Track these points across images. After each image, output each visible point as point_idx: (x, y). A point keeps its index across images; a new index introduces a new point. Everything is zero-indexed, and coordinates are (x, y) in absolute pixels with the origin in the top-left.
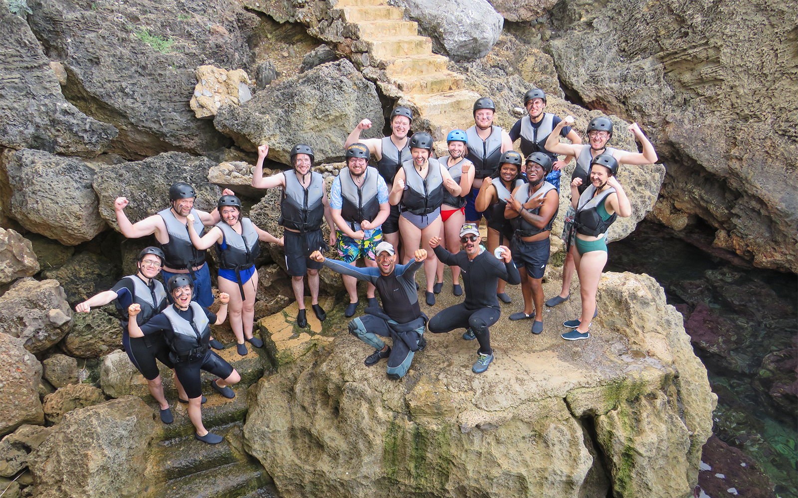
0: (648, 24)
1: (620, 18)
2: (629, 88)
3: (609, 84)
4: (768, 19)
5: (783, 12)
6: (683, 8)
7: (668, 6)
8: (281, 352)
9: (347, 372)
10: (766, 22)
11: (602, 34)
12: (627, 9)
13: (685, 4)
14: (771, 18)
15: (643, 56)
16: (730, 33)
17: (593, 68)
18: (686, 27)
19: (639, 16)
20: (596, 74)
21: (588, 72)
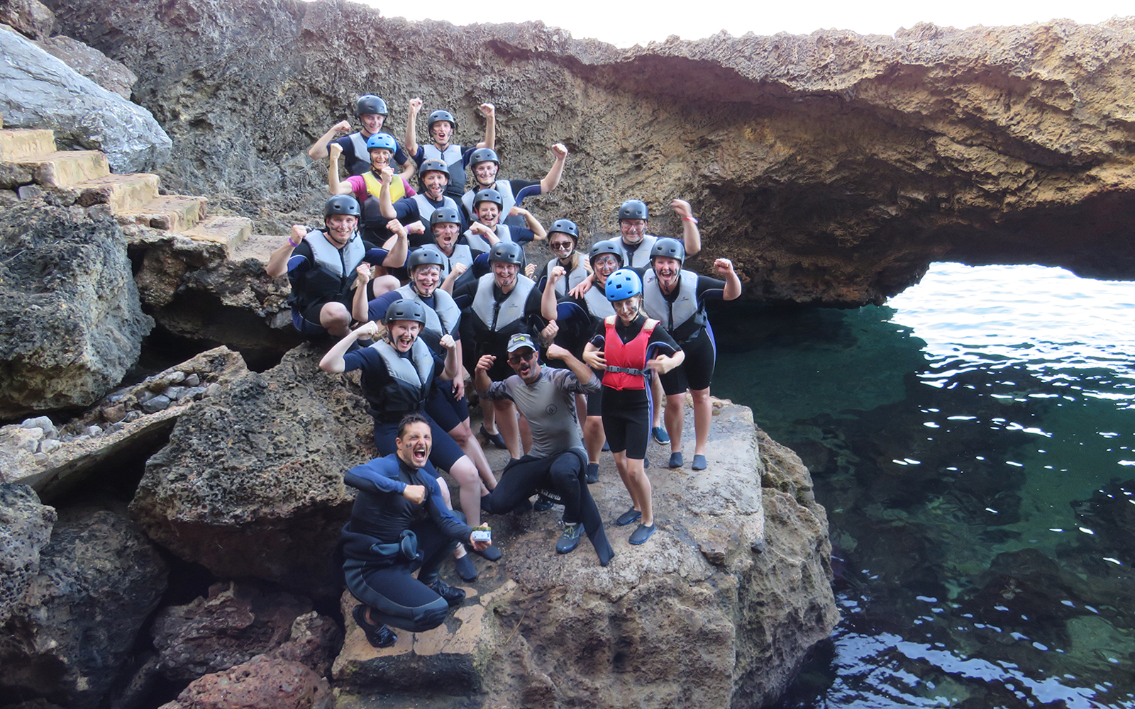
0: (287, 112)
1: (247, 108)
2: (295, 196)
3: (269, 195)
4: (435, 89)
5: (451, 80)
6: (333, 87)
7: (311, 87)
8: (475, 652)
9: (611, 586)
10: (434, 93)
11: (229, 132)
12: (255, 96)
13: (334, 82)
14: (439, 88)
15: (291, 153)
16: (398, 109)
17: (236, 178)
18: (341, 109)
19: (274, 103)
20: (246, 185)
21: (232, 186)
